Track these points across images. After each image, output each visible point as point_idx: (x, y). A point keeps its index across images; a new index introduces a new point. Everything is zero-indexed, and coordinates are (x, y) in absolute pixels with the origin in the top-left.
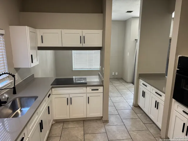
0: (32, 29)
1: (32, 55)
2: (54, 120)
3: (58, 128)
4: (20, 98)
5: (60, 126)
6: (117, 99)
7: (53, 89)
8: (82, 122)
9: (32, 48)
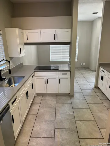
0: (20, 30)
1: (20, 49)
2: (36, 94)
3: (38, 99)
4: (14, 77)
5: (40, 98)
6: (82, 82)
7: (35, 73)
8: (55, 96)
9: (21, 44)
